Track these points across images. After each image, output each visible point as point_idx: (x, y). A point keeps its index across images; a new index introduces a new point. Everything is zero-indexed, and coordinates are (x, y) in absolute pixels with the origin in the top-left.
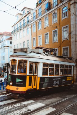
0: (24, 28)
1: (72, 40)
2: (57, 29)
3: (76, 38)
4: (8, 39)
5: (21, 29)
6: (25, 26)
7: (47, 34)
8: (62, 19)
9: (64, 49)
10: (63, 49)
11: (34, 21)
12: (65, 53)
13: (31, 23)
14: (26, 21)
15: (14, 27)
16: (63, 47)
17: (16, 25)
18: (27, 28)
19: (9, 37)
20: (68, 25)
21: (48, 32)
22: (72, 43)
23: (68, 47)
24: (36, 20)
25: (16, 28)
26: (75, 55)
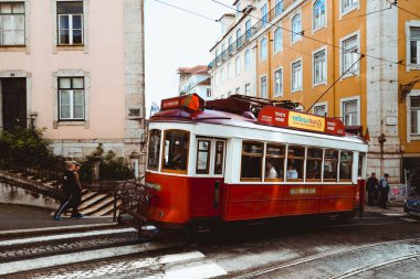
0: (239, 50)
1: (371, 75)
2: (325, 47)
3: (381, 70)
4: (203, 83)
5: (231, 56)
6: (241, 45)
7: (296, 65)
8: (341, 15)
9: (346, 104)
10: (341, 105)
11: (264, 30)
12: (347, 117)
13: (254, 37)
14: (243, 32)
15: (214, 51)
16: (342, 100)
17: (220, 45)
18: (245, 49)
19: (204, 78)
20: (358, 32)
21: (301, 58)
22: (369, 85)
23: (358, 97)
24: (269, 25)
25: (219, 53)
26: (379, 123)
